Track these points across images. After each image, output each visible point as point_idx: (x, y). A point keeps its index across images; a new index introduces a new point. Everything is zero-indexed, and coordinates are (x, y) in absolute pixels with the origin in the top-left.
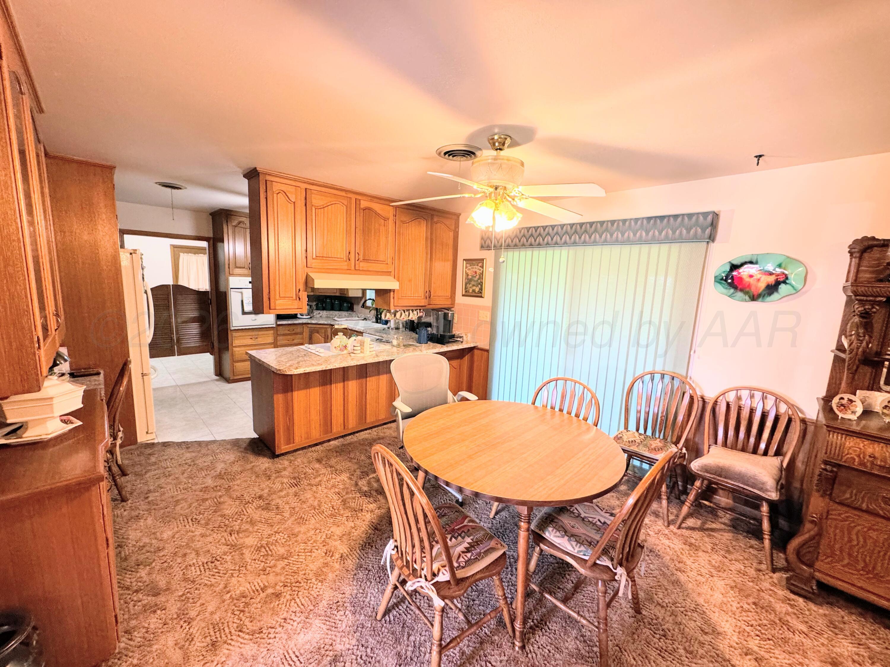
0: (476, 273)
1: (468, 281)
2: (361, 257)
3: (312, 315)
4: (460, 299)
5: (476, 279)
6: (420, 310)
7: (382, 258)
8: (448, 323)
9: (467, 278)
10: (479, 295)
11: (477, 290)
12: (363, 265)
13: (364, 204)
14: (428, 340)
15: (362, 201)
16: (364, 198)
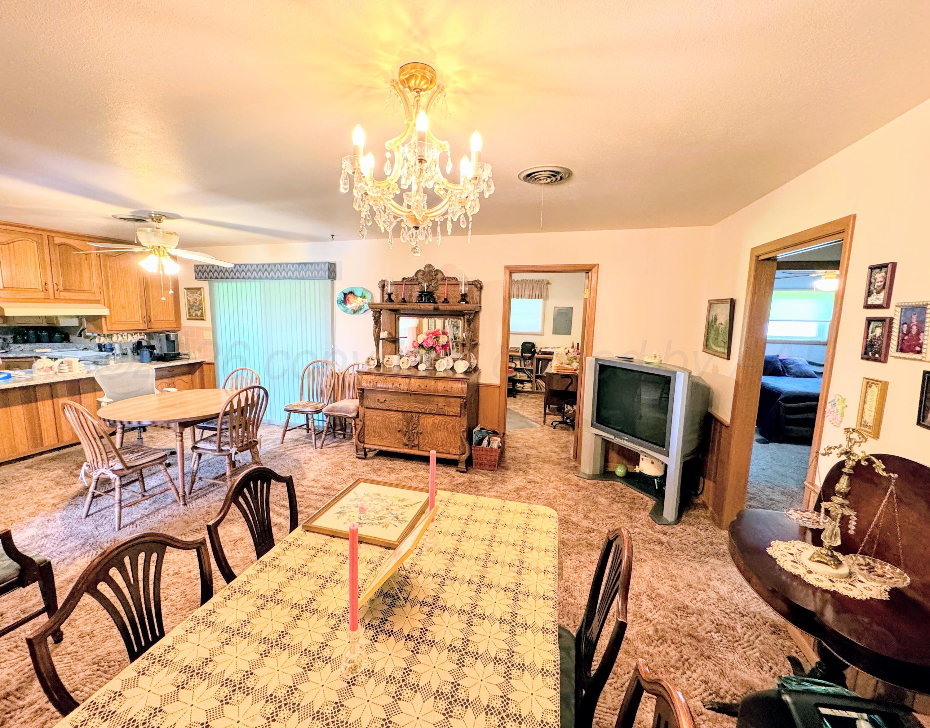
0: (196, 299)
1: (191, 307)
2: (61, 287)
3: (7, 349)
4: (185, 322)
5: (197, 305)
6: (141, 333)
7: (86, 287)
8: (172, 343)
9: (189, 304)
10: (201, 318)
11: (199, 314)
12: (63, 295)
13: (58, 240)
14: (152, 360)
15: (55, 239)
16: (59, 235)
